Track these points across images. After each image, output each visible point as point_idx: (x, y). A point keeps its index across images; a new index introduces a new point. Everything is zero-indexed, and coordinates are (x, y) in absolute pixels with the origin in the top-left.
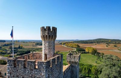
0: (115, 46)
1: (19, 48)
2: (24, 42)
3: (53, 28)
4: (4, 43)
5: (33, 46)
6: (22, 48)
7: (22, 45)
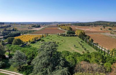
0: (110, 29)
1: (13, 30)
4: (3, 25)
5: (29, 28)
6: (16, 31)
7: (17, 27)
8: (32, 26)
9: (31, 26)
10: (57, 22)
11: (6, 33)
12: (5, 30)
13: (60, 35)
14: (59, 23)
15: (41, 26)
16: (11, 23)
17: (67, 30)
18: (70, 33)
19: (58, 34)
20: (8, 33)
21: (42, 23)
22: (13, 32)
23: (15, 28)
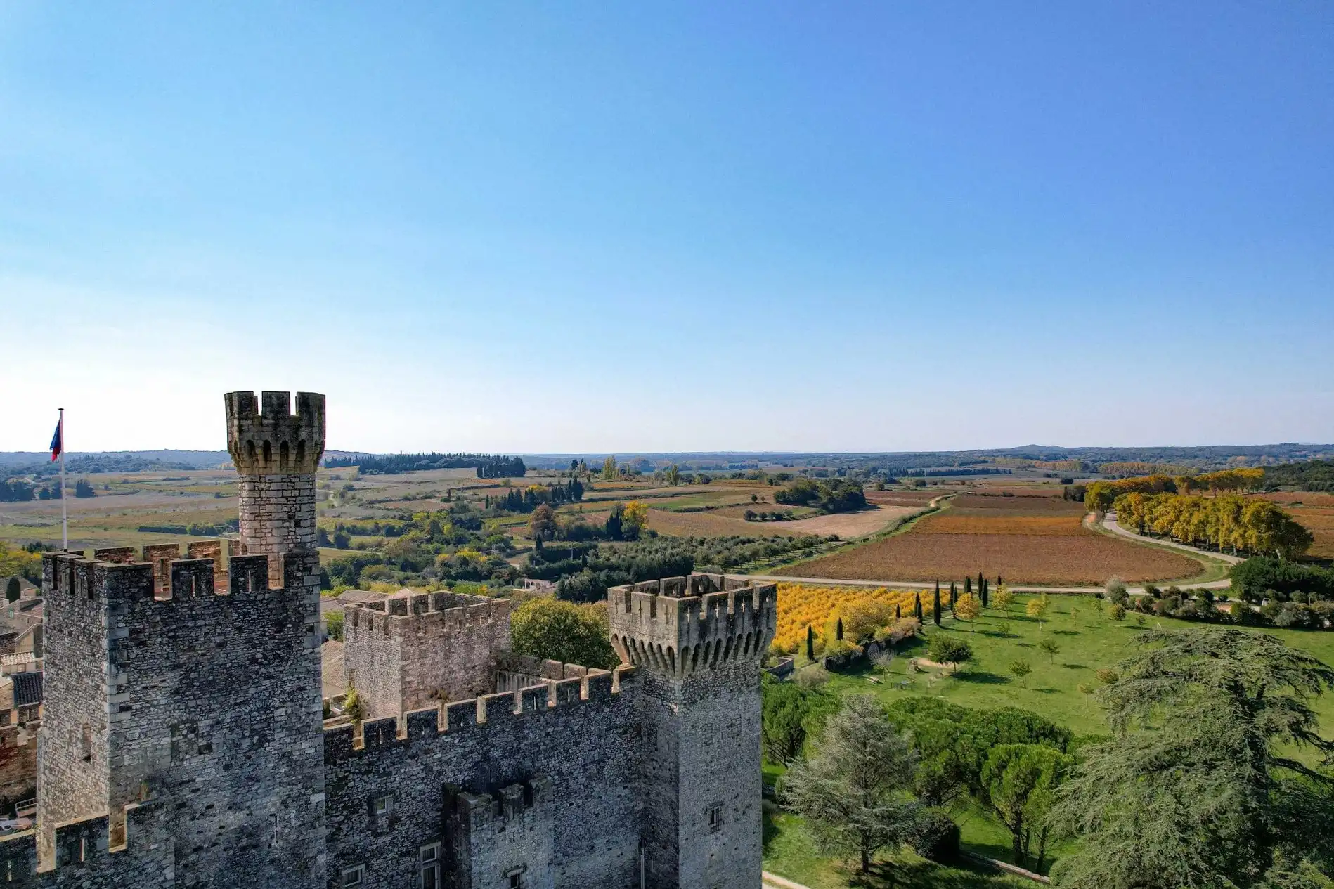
1: (614, 529)
2: (676, 479)
3: (267, 396)
4: (514, 481)
5: (750, 516)
6: (634, 535)
7: (643, 503)
8: (782, 498)
9: (768, 493)
10: (1054, 455)
11: (565, 553)
12: (547, 528)
13: (1146, 608)
14: (1091, 460)
15: (870, 490)
16: (575, 463)
17: (1228, 549)
18: (1283, 588)
19: (1121, 595)
20: (578, 553)
21: (867, 458)
22: (617, 545)
23: (627, 512)
